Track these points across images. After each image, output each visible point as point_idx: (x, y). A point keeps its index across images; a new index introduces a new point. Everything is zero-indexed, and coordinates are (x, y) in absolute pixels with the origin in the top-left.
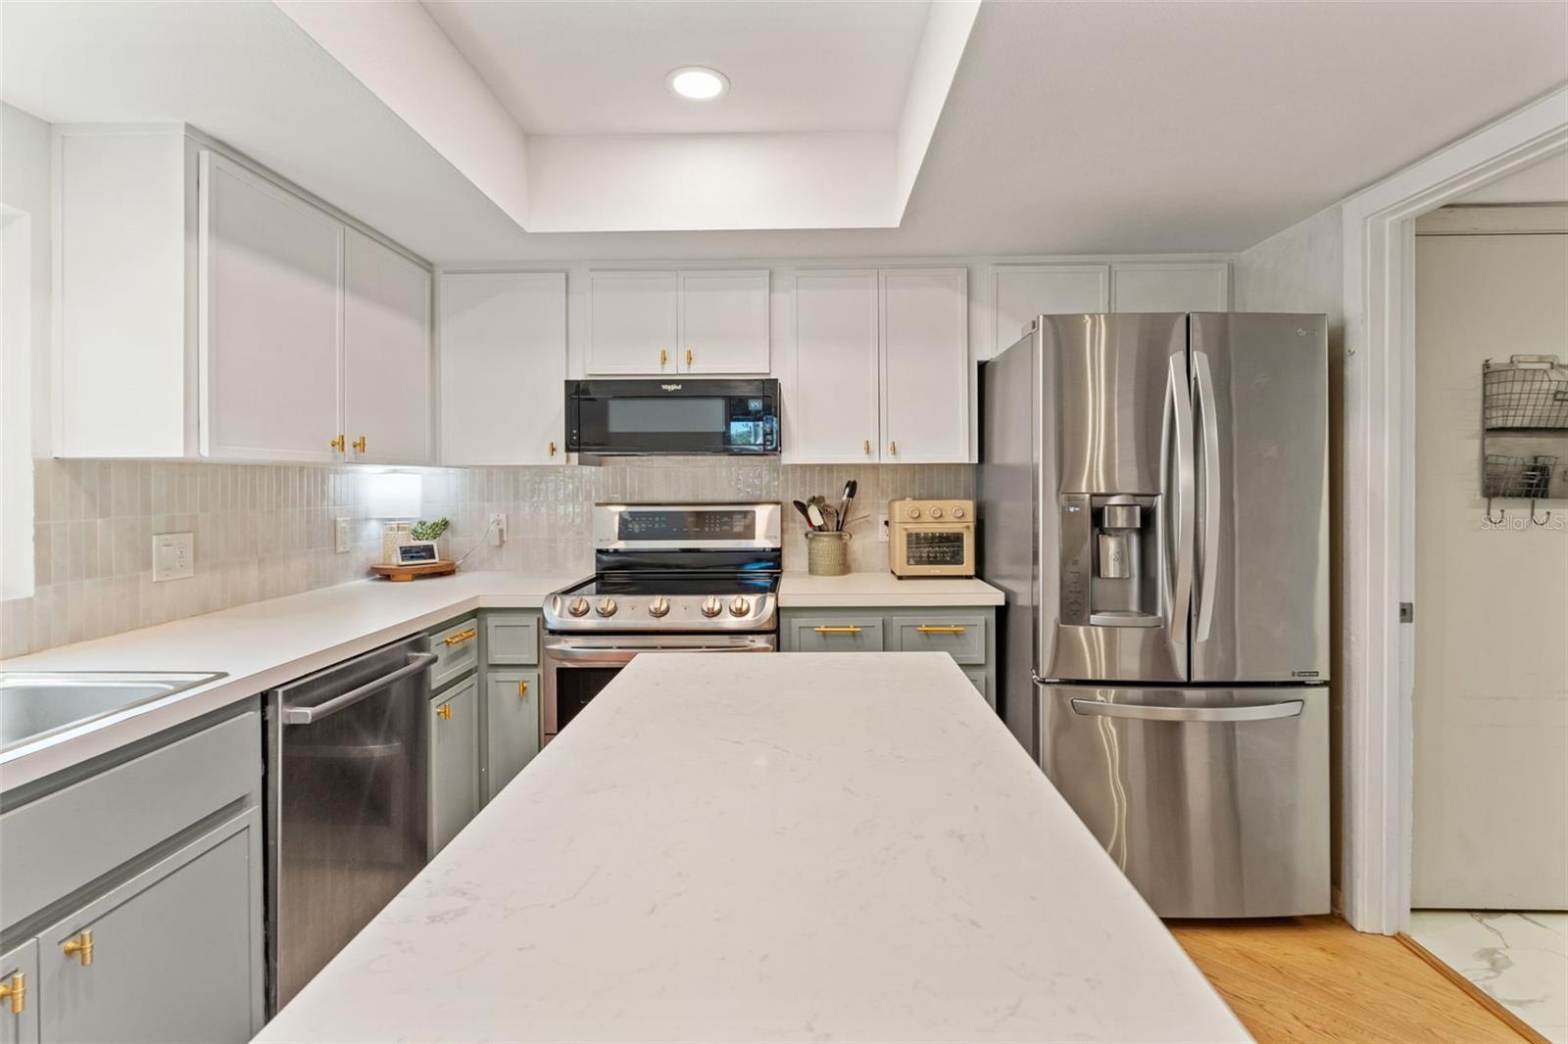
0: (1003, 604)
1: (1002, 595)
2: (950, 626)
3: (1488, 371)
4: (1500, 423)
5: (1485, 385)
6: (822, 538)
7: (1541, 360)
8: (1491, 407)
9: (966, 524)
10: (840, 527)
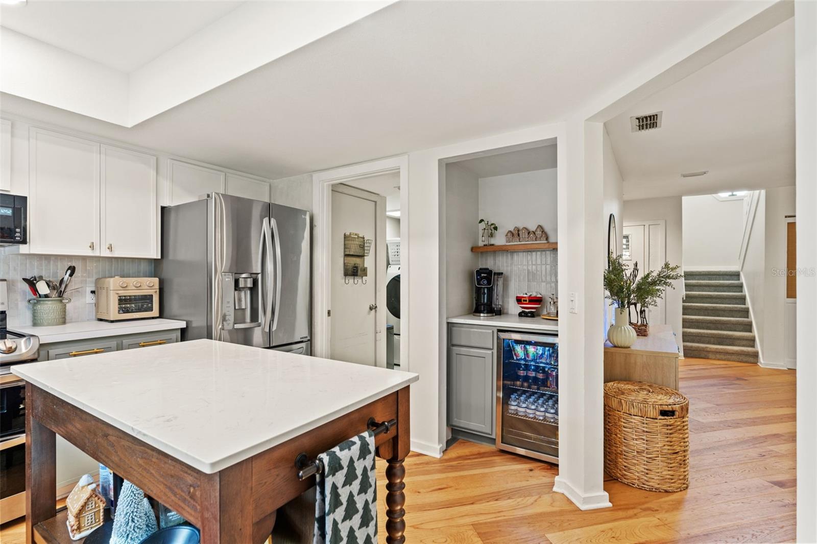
0: (185, 327)
1: (184, 323)
2: (157, 341)
3: (345, 237)
4: (348, 253)
5: (344, 241)
6: (47, 302)
7: (356, 235)
8: (346, 248)
9: (155, 290)
10: (61, 294)
